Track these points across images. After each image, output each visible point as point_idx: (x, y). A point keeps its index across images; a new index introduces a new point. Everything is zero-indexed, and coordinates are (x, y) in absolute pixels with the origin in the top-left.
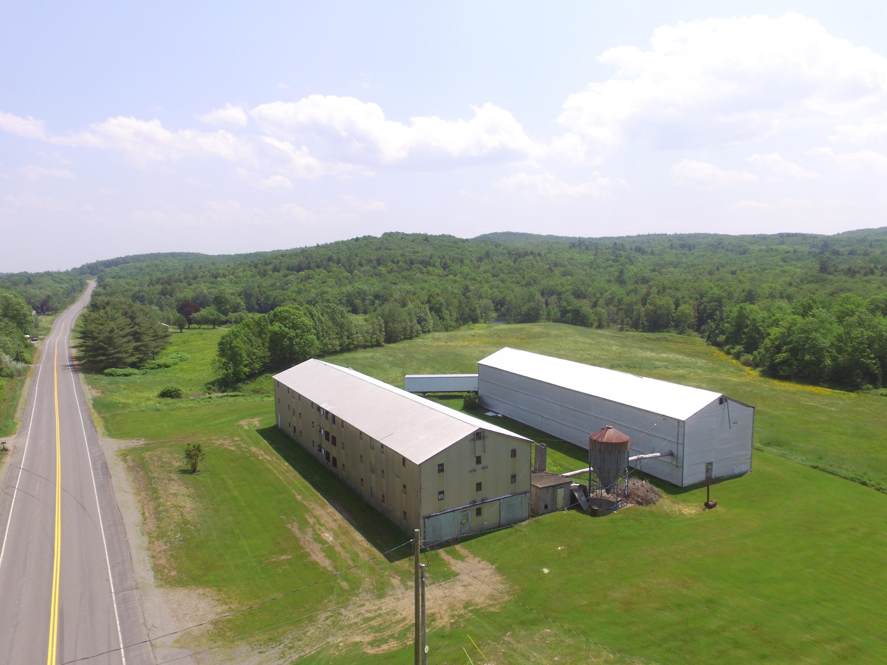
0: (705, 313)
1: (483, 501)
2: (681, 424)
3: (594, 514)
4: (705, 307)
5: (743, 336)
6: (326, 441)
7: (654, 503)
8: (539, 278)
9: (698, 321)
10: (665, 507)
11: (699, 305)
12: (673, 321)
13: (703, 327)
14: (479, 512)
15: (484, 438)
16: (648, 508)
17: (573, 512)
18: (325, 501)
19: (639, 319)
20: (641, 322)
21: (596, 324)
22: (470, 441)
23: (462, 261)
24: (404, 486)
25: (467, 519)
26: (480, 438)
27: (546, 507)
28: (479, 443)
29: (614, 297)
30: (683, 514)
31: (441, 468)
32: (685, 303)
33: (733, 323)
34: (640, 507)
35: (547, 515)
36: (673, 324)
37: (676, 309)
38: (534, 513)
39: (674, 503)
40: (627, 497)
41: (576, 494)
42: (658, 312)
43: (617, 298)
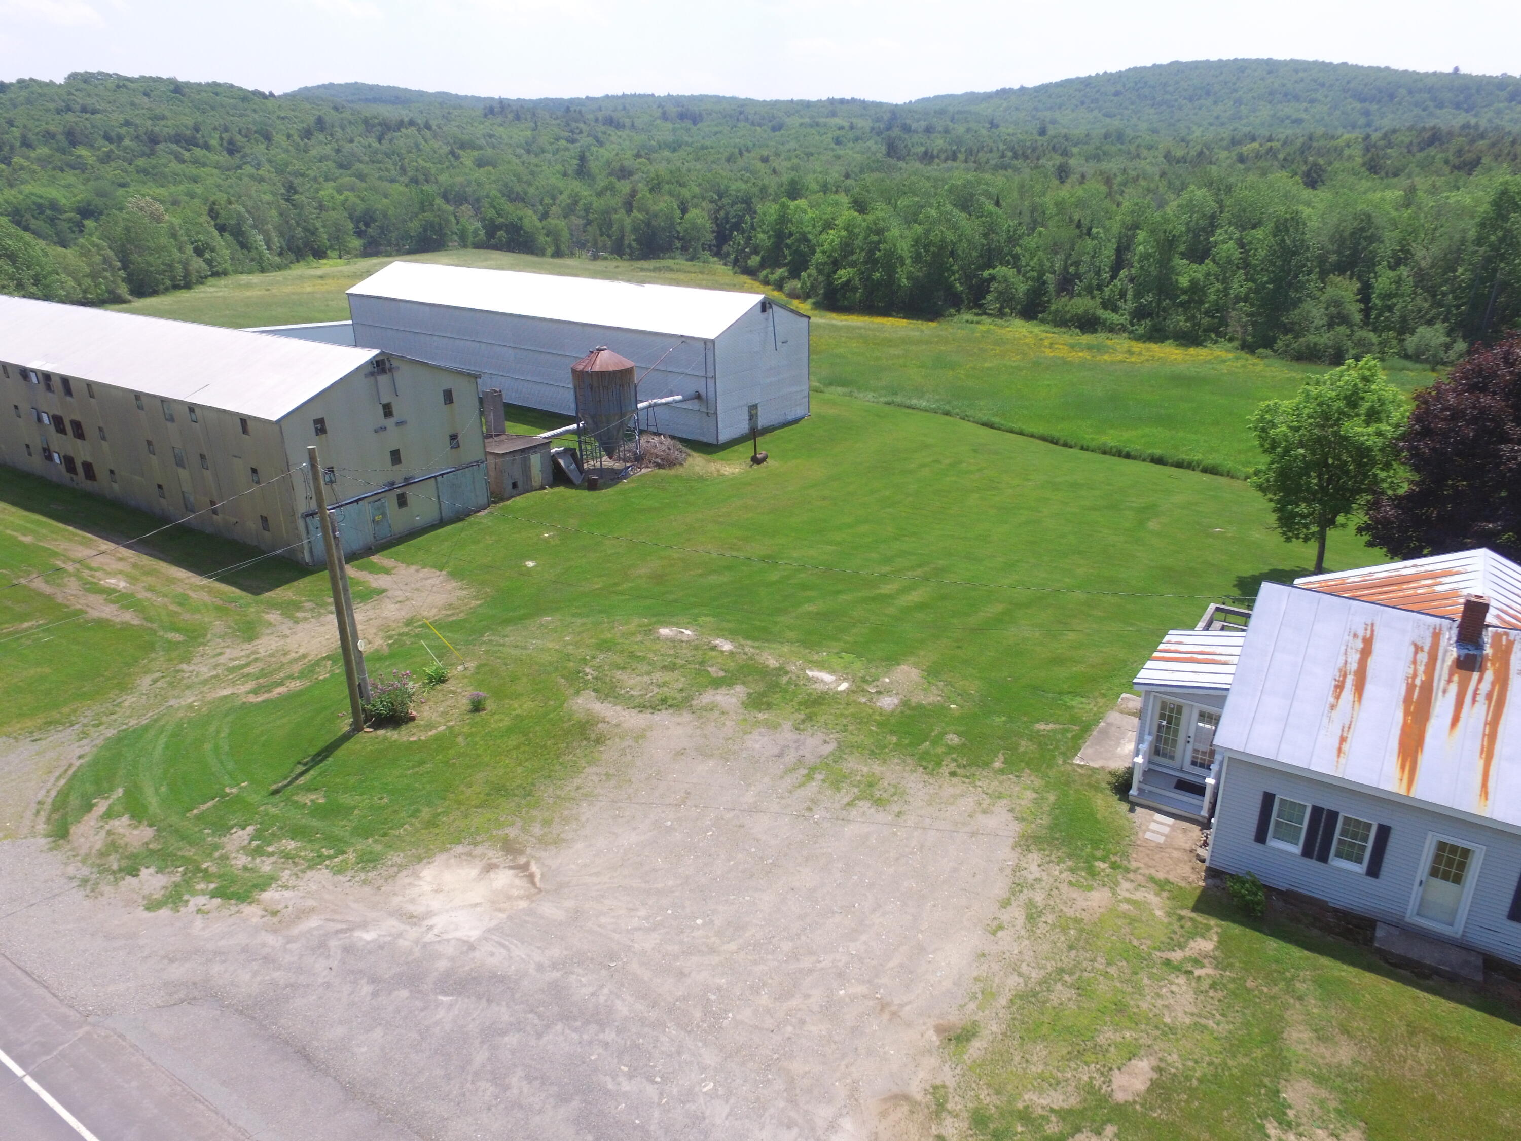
0: (727, 222)
1: (408, 482)
2: (709, 345)
3: (592, 486)
4: (727, 214)
5: (786, 252)
6: (59, 435)
7: (681, 464)
8: (433, 171)
9: (716, 238)
10: (697, 468)
11: (718, 211)
12: (678, 238)
13: (725, 248)
14: (402, 501)
15: (391, 370)
16: (672, 472)
17: (561, 490)
18: (89, 535)
19: (622, 237)
20: (626, 242)
21: (549, 251)
22: (366, 376)
23: (268, 138)
24: (254, 471)
25: (384, 514)
26: (383, 371)
27: (515, 485)
28: (383, 379)
29: (576, 203)
30: (723, 475)
31: (320, 427)
32: (695, 206)
33: (771, 233)
34: (661, 471)
35: (518, 498)
36: (679, 245)
37: (682, 218)
38: (496, 497)
39: (709, 461)
40: (639, 459)
41: (561, 462)
42: (654, 223)
43: (581, 203)
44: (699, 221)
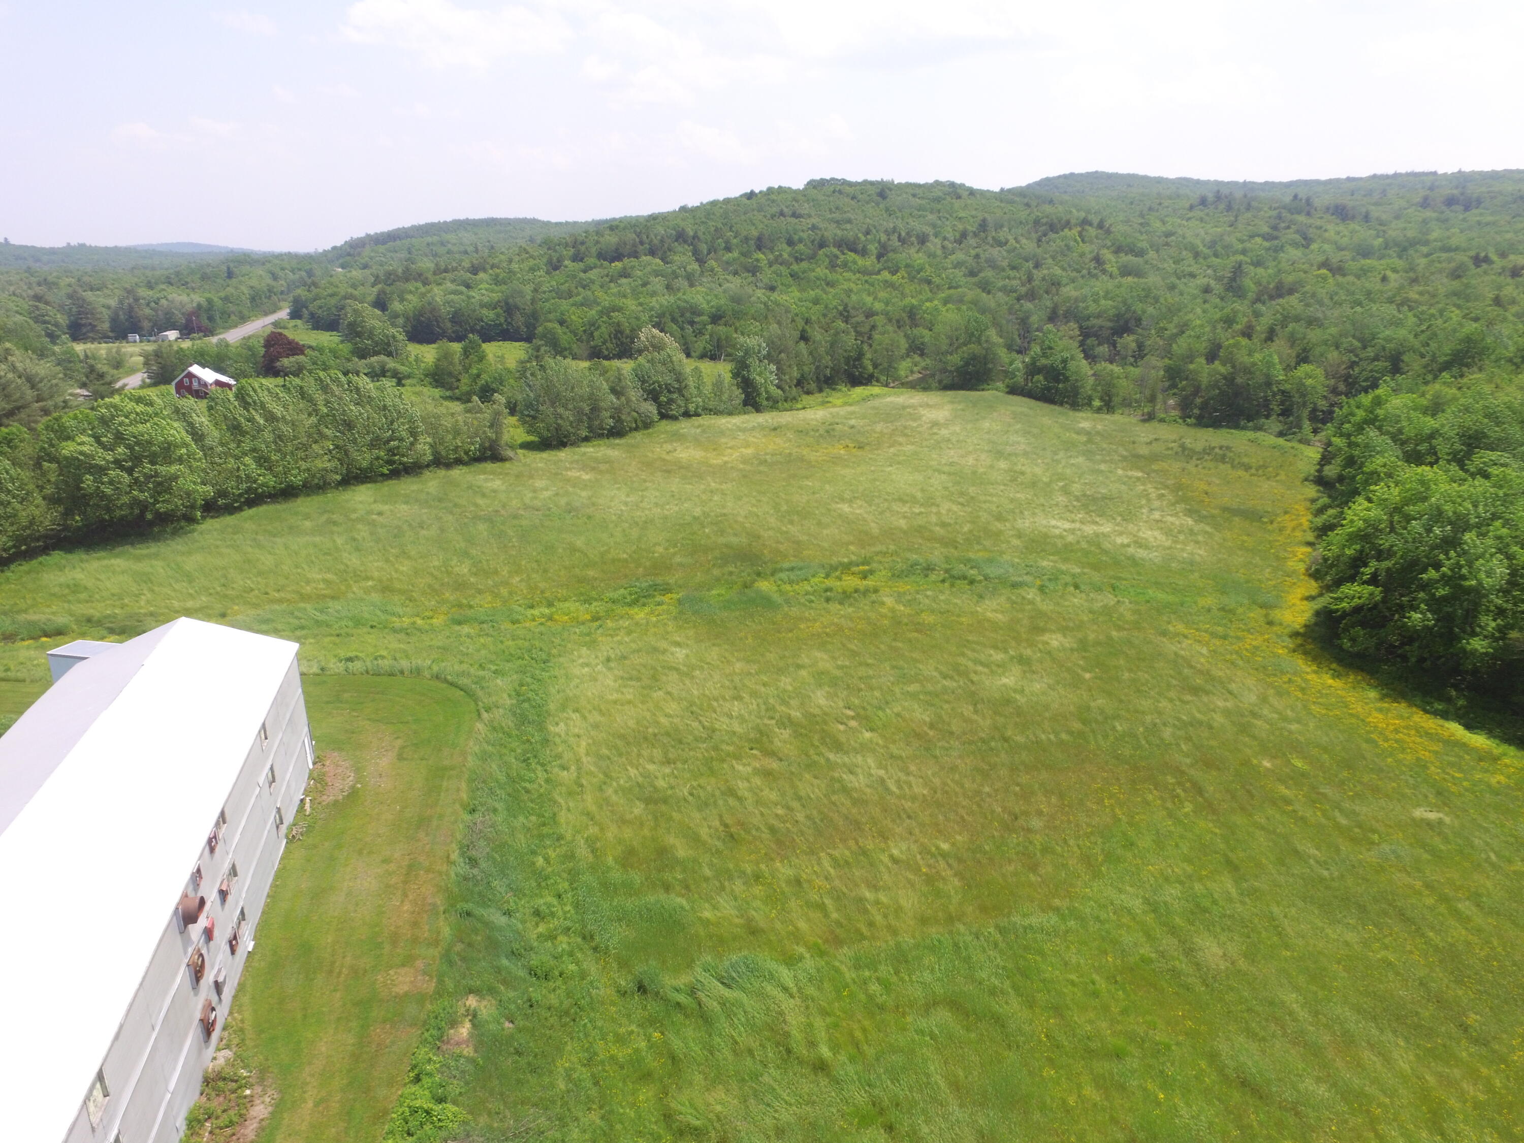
0: (1354, 385)
4: (1361, 372)
12: (1274, 401)
19: (1196, 394)
20: (1198, 401)
21: (1097, 402)
36: (1276, 408)
42: (1242, 380)
44: (1309, 382)
